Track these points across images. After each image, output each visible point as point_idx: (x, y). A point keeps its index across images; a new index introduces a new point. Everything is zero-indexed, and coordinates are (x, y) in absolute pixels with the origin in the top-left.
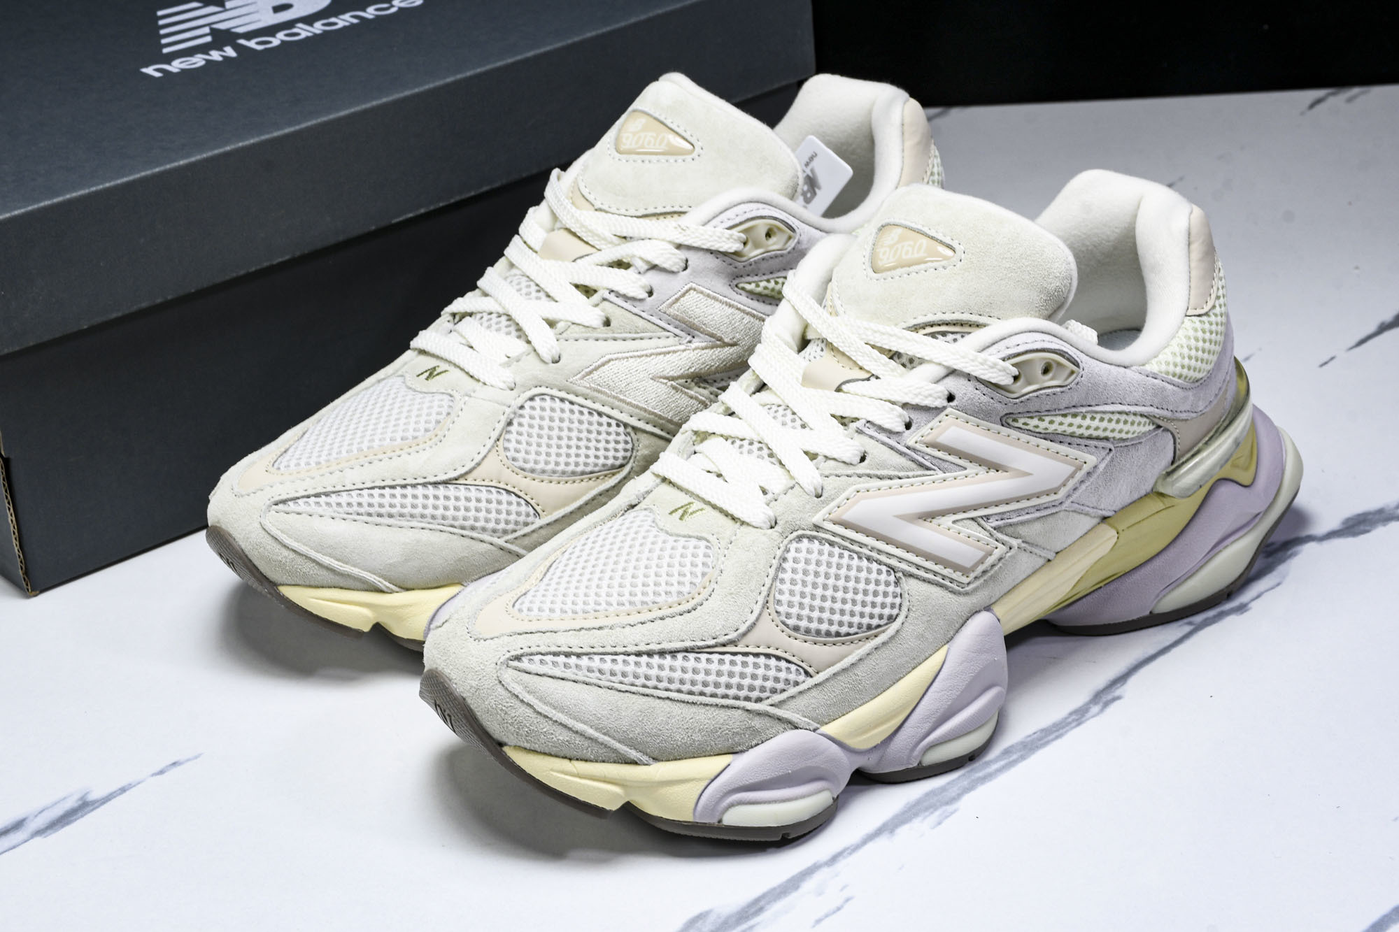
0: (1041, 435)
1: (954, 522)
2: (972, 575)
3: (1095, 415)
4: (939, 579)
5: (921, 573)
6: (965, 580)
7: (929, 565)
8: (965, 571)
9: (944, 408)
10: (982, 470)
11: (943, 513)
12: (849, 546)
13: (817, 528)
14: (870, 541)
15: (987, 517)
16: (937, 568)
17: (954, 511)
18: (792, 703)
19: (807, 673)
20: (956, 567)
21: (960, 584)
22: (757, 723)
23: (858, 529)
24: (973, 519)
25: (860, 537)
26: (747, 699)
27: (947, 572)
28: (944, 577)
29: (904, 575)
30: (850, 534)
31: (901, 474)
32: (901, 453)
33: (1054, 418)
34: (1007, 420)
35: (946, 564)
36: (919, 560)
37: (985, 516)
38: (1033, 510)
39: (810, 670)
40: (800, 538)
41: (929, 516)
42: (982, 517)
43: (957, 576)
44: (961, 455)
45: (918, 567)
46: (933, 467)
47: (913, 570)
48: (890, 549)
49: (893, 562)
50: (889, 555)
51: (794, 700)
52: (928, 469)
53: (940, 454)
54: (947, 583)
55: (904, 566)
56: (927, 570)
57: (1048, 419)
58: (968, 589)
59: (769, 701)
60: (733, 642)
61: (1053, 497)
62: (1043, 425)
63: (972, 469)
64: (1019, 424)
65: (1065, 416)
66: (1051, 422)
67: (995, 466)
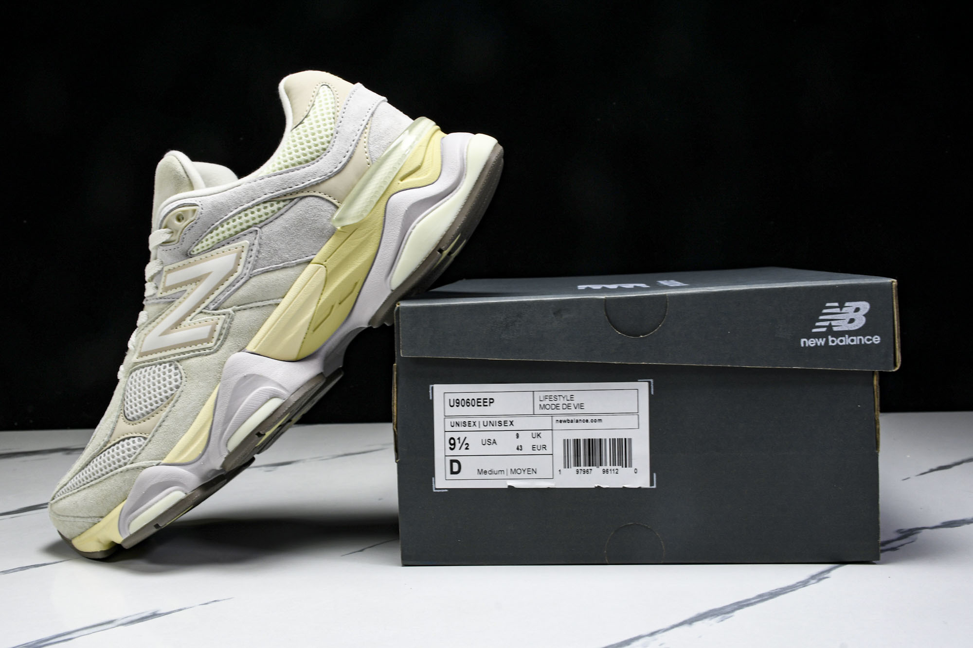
0: (210, 250)
1: (191, 320)
2: (214, 340)
3: (228, 221)
4: (197, 353)
5: (187, 355)
6: (210, 345)
7: (188, 349)
8: (208, 340)
9: (163, 268)
10: (193, 286)
11: (183, 319)
12: (151, 363)
13: (136, 363)
14: (159, 355)
15: (207, 307)
16: (194, 347)
17: (188, 314)
18: (140, 457)
19: (145, 438)
20: (201, 341)
21: (209, 348)
22: (127, 476)
23: (151, 353)
24: (201, 312)
25: (154, 356)
26: (120, 466)
27: (199, 346)
28: (199, 350)
29: (178, 361)
30: (150, 357)
31: (159, 314)
32: (158, 303)
33: (207, 237)
34: (188, 255)
35: (195, 343)
36: (183, 350)
37: (206, 307)
38: (230, 288)
39: (145, 436)
40: (131, 373)
41: (177, 324)
42: (204, 309)
43: (206, 345)
44: (180, 285)
45: (183, 353)
46: (173, 300)
47: (182, 356)
48: (169, 353)
49: (172, 358)
50: (169, 356)
51: (141, 455)
52: (172, 302)
53: (174, 291)
54: (202, 352)
55: (177, 357)
56: (188, 352)
57: (204, 240)
58: (215, 347)
59: (130, 462)
60: (107, 442)
61: (236, 275)
62: (205, 243)
63: (189, 288)
64: (196, 252)
65: (211, 232)
66: (207, 240)
67: (197, 280)
